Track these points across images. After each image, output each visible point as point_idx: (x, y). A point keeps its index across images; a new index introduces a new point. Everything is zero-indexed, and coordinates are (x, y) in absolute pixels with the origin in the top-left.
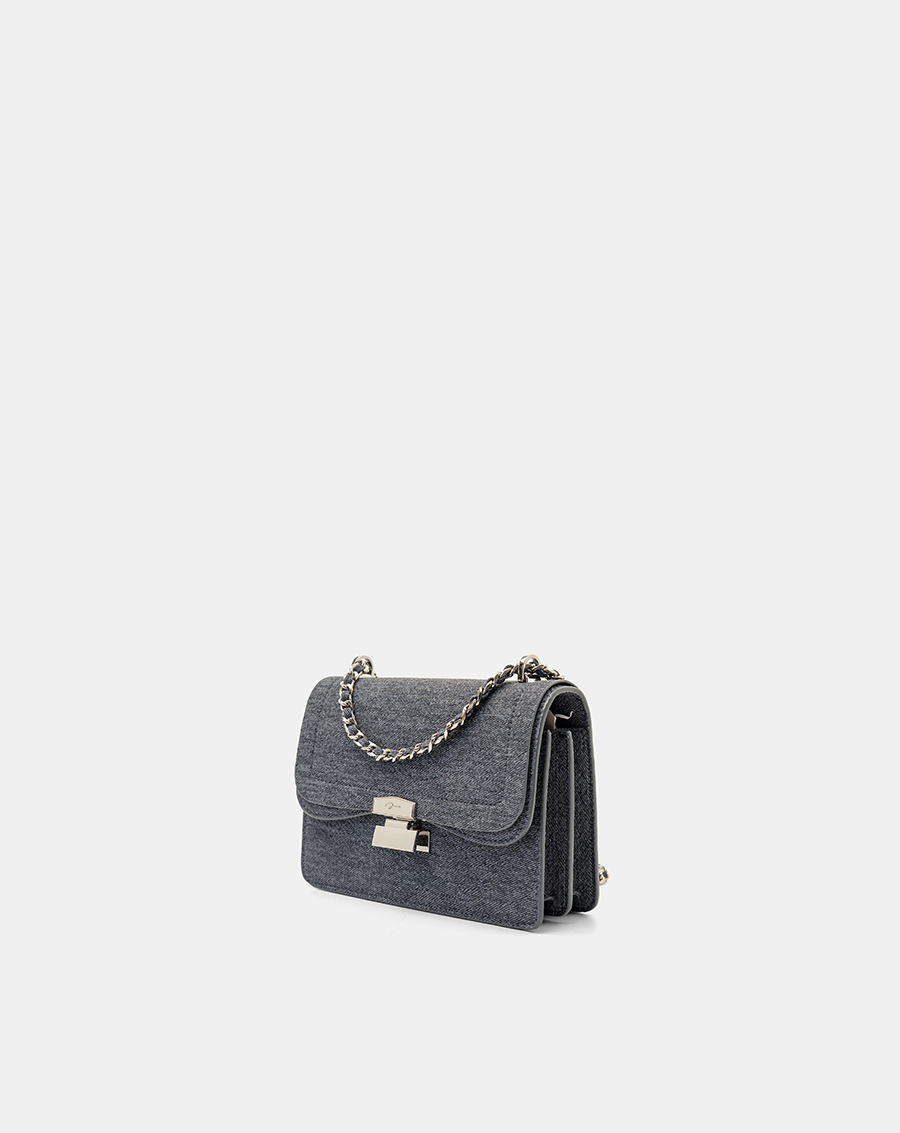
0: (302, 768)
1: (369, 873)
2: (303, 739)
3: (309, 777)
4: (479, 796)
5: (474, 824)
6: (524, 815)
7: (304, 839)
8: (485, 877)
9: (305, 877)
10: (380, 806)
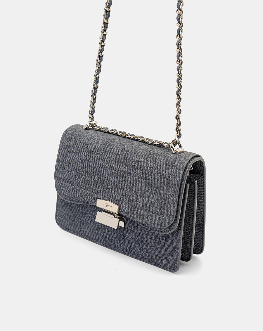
0: (58, 175)
1: (92, 229)
2: (58, 161)
3: (62, 180)
4: (152, 209)
5: (149, 223)
6: (174, 223)
7: (57, 205)
8: (152, 244)
9: (57, 223)
10: (101, 203)
